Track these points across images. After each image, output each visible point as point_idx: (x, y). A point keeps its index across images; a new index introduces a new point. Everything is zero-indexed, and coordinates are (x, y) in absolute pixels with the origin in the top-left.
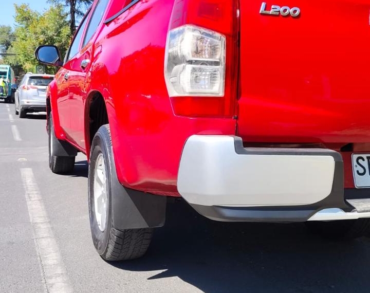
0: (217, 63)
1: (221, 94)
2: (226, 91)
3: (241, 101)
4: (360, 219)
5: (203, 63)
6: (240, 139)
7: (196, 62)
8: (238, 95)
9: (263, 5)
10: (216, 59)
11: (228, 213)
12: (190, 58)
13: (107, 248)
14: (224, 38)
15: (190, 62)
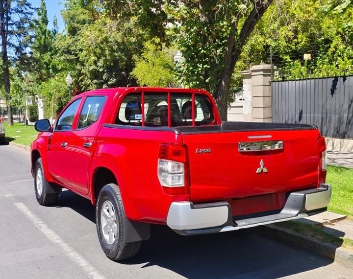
0: (181, 173)
1: (183, 185)
2: (185, 184)
3: (191, 187)
4: (240, 230)
5: (175, 173)
6: (192, 203)
7: (174, 174)
8: (190, 185)
9: (197, 149)
10: (181, 171)
11: (189, 232)
12: (170, 172)
13: (118, 253)
14: (183, 165)
15: (171, 174)
